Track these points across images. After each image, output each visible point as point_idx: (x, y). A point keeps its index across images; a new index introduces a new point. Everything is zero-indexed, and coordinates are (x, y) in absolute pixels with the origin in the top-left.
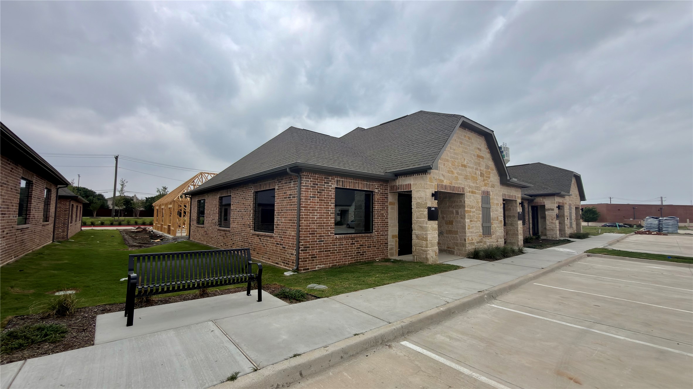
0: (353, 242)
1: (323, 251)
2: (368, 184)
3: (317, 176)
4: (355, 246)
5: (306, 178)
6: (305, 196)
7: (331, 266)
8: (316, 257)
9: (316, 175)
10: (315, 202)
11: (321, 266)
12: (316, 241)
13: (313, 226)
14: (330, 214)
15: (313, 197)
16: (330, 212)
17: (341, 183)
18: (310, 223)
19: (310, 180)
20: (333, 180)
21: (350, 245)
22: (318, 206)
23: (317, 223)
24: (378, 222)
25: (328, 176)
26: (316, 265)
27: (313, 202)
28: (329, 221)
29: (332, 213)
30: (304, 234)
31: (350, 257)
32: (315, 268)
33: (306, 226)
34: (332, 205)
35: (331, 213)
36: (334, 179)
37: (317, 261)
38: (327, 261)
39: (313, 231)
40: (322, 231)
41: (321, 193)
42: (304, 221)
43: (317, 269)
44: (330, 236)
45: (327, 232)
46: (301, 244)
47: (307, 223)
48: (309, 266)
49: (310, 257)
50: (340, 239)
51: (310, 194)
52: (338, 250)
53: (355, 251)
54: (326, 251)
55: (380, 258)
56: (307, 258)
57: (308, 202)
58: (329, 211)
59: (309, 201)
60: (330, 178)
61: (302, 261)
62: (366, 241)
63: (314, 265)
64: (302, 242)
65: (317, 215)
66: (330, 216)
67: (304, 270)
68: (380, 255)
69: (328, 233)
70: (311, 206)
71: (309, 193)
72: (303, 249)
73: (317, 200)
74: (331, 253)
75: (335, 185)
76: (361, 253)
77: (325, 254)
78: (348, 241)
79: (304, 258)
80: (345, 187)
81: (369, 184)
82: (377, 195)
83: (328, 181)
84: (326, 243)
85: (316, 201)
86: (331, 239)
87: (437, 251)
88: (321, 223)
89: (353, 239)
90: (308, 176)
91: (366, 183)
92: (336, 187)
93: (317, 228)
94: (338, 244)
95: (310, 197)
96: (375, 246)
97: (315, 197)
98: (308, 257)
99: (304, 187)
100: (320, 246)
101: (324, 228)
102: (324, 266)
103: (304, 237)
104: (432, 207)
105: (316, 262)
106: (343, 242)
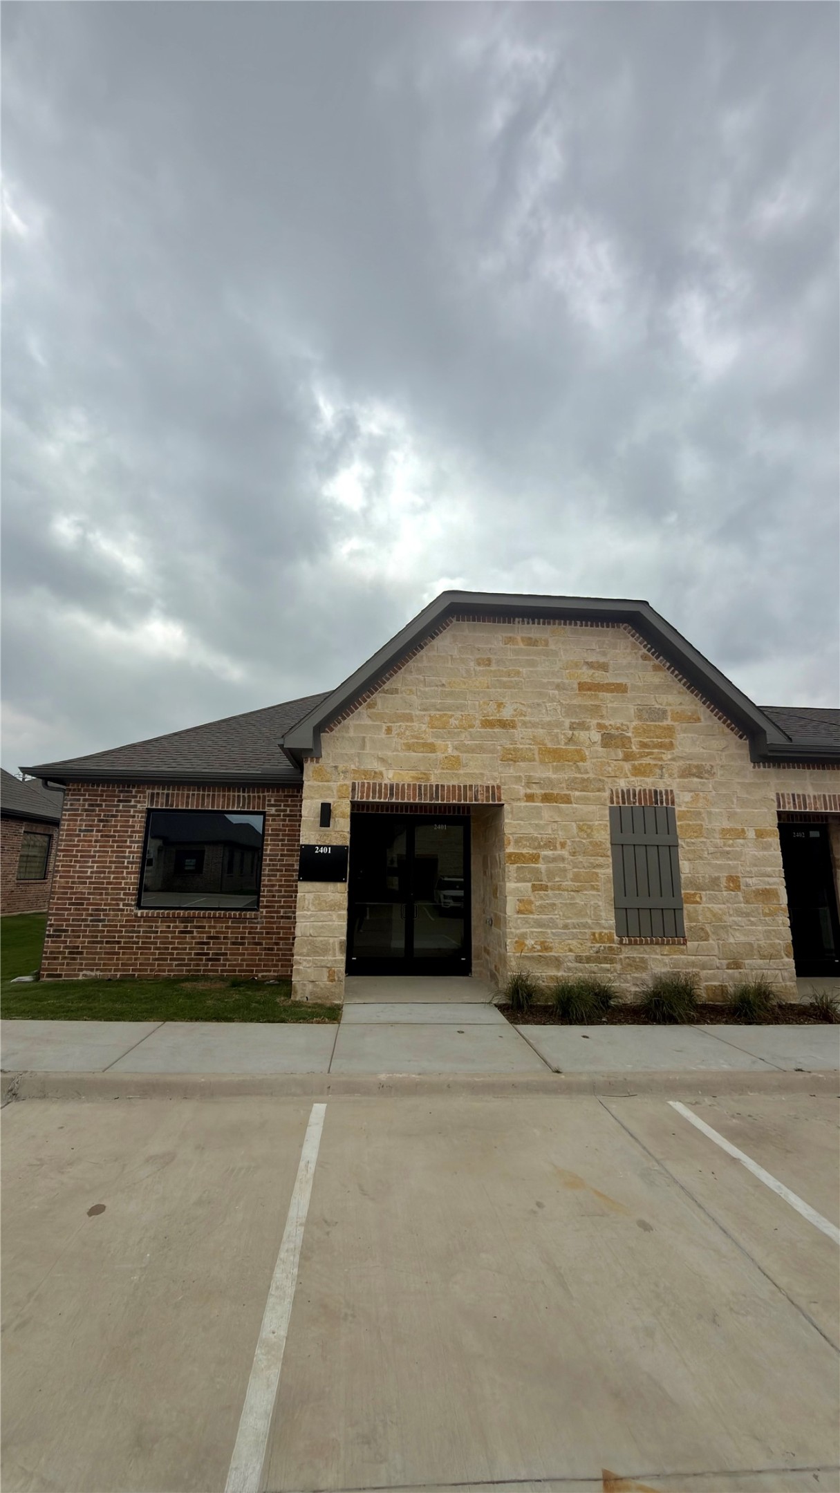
0: (186, 927)
1: (101, 942)
2: (243, 796)
3: (100, 788)
4: (193, 938)
5: (72, 795)
6: (67, 830)
7: (118, 976)
8: (81, 953)
9: (98, 786)
10: (91, 841)
11: (93, 974)
12: (85, 920)
13: (81, 888)
14: (126, 864)
15: (88, 831)
16: (126, 861)
17: (162, 798)
18: (73, 883)
19: (82, 798)
20: (142, 795)
21: (177, 934)
22: (98, 849)
23: (90, 883)
24: (273, 886)
25: (129, 787)
26: (81, 970)
27: (85, 841)
28: (123, 878)
29: (132, 863)
30: (56, 904)
31: (177, 963)
32: (78, 975)
33: (64, 888)
34: (133, 845)
35: (128, 863)
36: (145, 792)
37: (84, 962)
38: (109, 965)
39: (81, 899)
40: (102, 900)
41: (107, 821)
42: (61, 877)
43: (80, 978)
44: (123, 910)
45: (114, 902)
46: (49, 923)
47: (67, 883)
48: (62, 970)
49: (67, 951)
50: (147, 919)
51: (81, 825)
52: (140, 943)
53: (191, 949)
54: (107, 942)
55: (276, 974)
56: (60, 953)
57: (74, 841)
58: (124, 857)
59: (76, 839)
60: (134, 790)
61: (47, 958)
62: (227, 927)
63: (74, 970)
64: (51, 920)
65: (92, 867)
66: (127, 868)
67: (49, 976)
68: (276, 966)
69: (118, 905)
70: (80, 848)
71: (78, 823)
72: (51, 933)
73: (97, 836)
74: (120, 948)
75: (146, 805)
76: (210, 957)
77: (105, 948)
78: (172, 925)
79: (51, 953)
80: (172, 805)
81: (249, 796)
82: (273, 820)
83: (128, 797)
84: (110, 926)
85: (93, 839)
86: (125, 919)
87: (342, 967)
88: (103, 883)
89: (185, 920)
90: (79, 790)
91: (236, 794)
92: (149, 807)
93: (89, 894)
94: (142, 929)
95: (80, 830)
96: (260, 944)
97: (92, 831)
98: (61, 950)
99: (67, 813)
100: (94, 931)
101: (107, 894)
102: (98, 973)
103: (57, 909)
104: (320, 846)
105: (81, 964)
106: (156, 927)
